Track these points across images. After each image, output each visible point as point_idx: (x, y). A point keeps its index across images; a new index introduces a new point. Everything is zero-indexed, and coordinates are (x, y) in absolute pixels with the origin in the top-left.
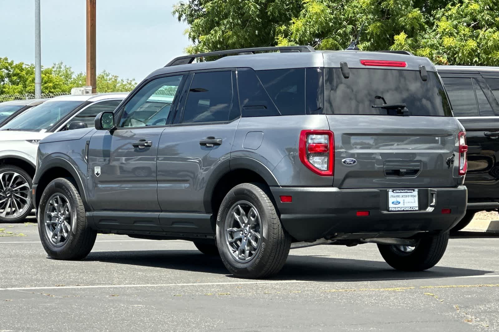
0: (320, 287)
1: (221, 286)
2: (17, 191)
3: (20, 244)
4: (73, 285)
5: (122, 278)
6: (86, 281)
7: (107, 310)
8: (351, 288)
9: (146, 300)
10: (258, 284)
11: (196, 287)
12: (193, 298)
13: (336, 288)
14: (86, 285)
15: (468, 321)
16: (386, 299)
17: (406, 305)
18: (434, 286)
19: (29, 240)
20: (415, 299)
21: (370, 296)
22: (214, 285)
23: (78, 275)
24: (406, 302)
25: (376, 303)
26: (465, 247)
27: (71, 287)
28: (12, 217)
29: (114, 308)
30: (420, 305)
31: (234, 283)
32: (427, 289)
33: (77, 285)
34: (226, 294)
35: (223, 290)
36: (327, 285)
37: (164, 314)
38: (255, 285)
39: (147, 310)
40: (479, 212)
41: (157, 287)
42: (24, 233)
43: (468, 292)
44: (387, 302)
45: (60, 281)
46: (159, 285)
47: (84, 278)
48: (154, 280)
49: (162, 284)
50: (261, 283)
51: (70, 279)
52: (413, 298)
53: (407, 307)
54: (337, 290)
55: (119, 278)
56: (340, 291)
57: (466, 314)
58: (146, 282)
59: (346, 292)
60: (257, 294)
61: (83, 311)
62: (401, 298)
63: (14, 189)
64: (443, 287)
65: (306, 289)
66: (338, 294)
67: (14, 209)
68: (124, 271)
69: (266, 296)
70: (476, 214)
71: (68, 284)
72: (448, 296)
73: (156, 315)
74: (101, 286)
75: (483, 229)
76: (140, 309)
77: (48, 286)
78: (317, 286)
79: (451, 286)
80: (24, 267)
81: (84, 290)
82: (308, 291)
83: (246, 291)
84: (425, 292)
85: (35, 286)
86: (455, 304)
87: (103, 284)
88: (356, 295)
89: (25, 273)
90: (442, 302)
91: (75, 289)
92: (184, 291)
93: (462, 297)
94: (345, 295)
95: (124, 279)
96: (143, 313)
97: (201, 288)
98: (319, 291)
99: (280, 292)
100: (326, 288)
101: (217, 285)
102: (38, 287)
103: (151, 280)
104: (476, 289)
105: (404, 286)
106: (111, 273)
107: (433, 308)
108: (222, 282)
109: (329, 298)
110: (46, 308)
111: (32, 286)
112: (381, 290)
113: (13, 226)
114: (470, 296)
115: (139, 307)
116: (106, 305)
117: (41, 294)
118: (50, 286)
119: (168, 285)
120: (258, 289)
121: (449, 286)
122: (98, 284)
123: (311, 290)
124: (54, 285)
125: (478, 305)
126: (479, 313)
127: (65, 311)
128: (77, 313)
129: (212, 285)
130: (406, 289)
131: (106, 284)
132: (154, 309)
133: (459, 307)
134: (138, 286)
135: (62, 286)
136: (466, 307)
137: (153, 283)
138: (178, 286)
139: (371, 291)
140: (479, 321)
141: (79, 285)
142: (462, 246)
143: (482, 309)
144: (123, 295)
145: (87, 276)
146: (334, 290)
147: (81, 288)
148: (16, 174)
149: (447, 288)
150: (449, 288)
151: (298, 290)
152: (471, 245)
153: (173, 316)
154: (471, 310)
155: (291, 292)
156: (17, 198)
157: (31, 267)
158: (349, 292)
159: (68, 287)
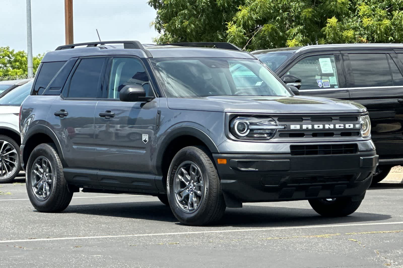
0: (258, 235)
1: (172, 236)
2: (7, 156)
3: (5, 201)
4: (44, 238)
5: (88, 231)
6: (56, 234)
7: (69, 260)
8: (285, 236)
9: (104, 250)
10: (204, 234)
11: (150, 237)
12: (146, 248)
13: (272, 236)
14: (55, 238)
15: (388, 265)
16: (315, 245)
17: (332, 251)
18: (357, 232)
19: (14, 198)
20: (340, 245)
21: (301, 243)
22: (166, 235)
23: (50, 229)
24: (332, 248)
25: (306, 249)
26: (383, 196)
27: (42, 239)
28: (2, 178)
29: (76, 259)
30: (344, 250)
31: (184, 233)
32: (351, 236)
33: (47, 238)
34: (176, 244)
35: (173, 240)
36: (264, 233)
37: (118, 263)
38: (201, 234)
39: (105, 260)
40: (395, 167)
41: (116, 238)
42: (11, 192)
43: (386, 237)
44: (316, 248)
45: (33, 234)
46: (119, 236)
47: (55, 230)
48: (115, 232)
49: (121, 235)
50: (207, 233)
51: (43, 232)
52: (339, 244)
53: (334, 253)
54: (273, 237)
55: (84, 231)
56: (275, 238)
57: (386, 258)
58: (107, 234)
59: (280, 239)
60: (203, 242)
61: (47, 262)
62: (328, 244)
63: (4, 155)
64: (365, 233)
65: (246, 237)
66: (273, 241)
67: (4, 172)
68: (90, 224)
69: (210, 244)
70: (392, 168)
71: (40, 237)
72: (369, 242)
73: (112, 264)
74: (68, 238)
75: (398, 181)
76: (98, 259)
77: (22, 239)
78: (256, 234)
79: (372, 232)
80: (5, 222)
81: (53, 242)
82: (247, 239)
83: (193, 240)
84: (349, 239)
85: (11, 240)
86: (376, 249)
87: (70, 236)
88: (289, 242)
89: (4, 227)
90: (364, 247)
91: (44, 241)
92: (139, 242)
93: (381, 242)
94: (279, 242)
95: (89, 231)
96: (100, 262)
97: (154, 239)
98: (257, 238)
99: (223, 241)
100: (264, 236)
101: (169, 235)
102: (13, 240)
103: (113, 232)
104: (394, 234)
105: (331, 233)
106: (79, 226)
107: (356, 252)
108: (173, 232)
109: (265, 246)
110: (16, 260)
111: (8, 239)
112: (311, 237)
113: (3, 186)
114: (388, 241)
115: (98, 257)
116: (69, 256)
117: (15, 246)
118: (24, 239)
119: (126, 236)
120: (204, 239)
121: (370, 233)
122: (66, 236)
123: (250, 238)
124: (27, 238)
125: (396, 249)
126: (397, 257)
127: (32, 262)
128: (42, 264)
129: (165, 235)
130: (332, 236)
131: (72, 236)
132: (111, 258)
133: (379, 251)
134: (100, 237)
135: (34, 239)
136: (385, 252)
137: (114, 235)
138: (135, 237)
139: (302, 238)
140: (397, 265)
141: (49, 238)
142: (381, 196)
143: (400, 253)
144: (86, 246)
145: (58, 229)
146: (270, 238)
147: (50, 240)
148: (5, 143)
149: (369, 234)
150: (370, 234)
151: (239, 239)
152: (388, 194)
153: (126, 265)
154: (389, 254)
155: (232, 241)
156: (7, 163)
157: (11, 222)
158: (283, 240)
159: (39, 240)
